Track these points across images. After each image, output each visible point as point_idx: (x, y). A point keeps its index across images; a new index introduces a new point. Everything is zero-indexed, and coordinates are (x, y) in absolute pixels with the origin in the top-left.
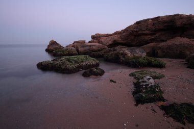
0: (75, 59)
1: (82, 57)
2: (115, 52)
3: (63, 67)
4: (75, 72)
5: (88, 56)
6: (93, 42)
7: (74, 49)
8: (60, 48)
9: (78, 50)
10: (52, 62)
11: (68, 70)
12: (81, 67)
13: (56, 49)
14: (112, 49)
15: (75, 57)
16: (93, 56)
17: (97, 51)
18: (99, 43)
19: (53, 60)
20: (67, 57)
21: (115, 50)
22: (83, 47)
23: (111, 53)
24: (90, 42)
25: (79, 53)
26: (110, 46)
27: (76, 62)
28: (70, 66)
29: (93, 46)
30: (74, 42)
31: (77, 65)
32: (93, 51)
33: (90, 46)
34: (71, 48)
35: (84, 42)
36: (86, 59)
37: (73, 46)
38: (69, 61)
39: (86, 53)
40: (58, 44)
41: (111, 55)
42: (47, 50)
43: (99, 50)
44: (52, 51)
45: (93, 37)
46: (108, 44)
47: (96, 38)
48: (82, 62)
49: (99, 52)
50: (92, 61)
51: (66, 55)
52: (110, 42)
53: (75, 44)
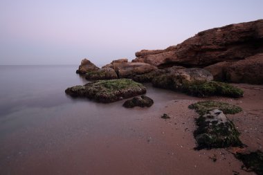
0: (114, 84)
1: (123, 81)
2: (168, 75)
3: (98, 94)
4: (113, 102)
5: (130, 80)
6: (138, 61)
7: (113, 70)
8: (94, 70)
9: (117, 72)
10: (84, 88)
11: (105, 98)
12: (121, 94)
13: (89, 70)
14: (164, 71)
15: (114, 82)
16: (138, 80)
17: (143, 73)
18: (146, 62)
19: (86, 85)
20: (104, 81)
21: (167, 72)
22: (125, 67)
23: (162, 76)
24: (133, 61)
25: (119, 76)
26: (161, 66)
27: (115, 88)
28: (108, 93)
29: (138, 66)
30: (113, 62)
31: (117, 92)
32: (138, 73)
33: (134, 66)
34: (109, 69)
35: (126, 61)
36: (129, 84)
37: (111, 67)
38: (106, 86)
39: (128, 75)
40: (92, 64)
41: (163, 79)
42: (78, 72)
43: (146, 72)
44: (85, 73)
45: (138, 55)
46: (158, 64)
47: (141, 55)
48: (123, 88)
49: (145, 75)
50: (136, 86)
51: (102, 79)
52: (161, 61)
53: (114, 64)
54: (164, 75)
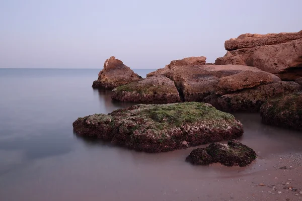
0: (171, 113)
1: (191, 108)
3: (138, 133)
4: (166, 150)
5: (207, 105)
6: (232, 61)
7: (170, 83)
8: (130, 81)
9: (180, 88)
10: (110, 119)
11: (150, 141)
12: (185, 135)
13: (120, 82)
15: (170, 108)
16: (227, 107)
17: (238, 91)
18: (250, 63)
19: (112, 114)
20: (150, 107)
22: (198, 76)
24: (219, 62)
25: (183, 96)
27: (173, 121)
28: (157, 132)
30: (172, 63)
31: (175, 129)
32: (226, 90)
33: (220, 74)
34: (161, 80)
35: (201, 62)
36: (202, 115)
37: (167, 75)
38: (153, 117)
39: (205, 95)
41: (288, 104)
42: (97, 86)
43: (246, 89)
44: (110, 88)
45: (231, 47)
46: (281, 68)
47: (239, 47)
48: (189, 121)
49: (246, 94)
50: (219, 120)
51: (147, 101)
52: (290, 62)
53: (175, 68)
54: (292, 96)
